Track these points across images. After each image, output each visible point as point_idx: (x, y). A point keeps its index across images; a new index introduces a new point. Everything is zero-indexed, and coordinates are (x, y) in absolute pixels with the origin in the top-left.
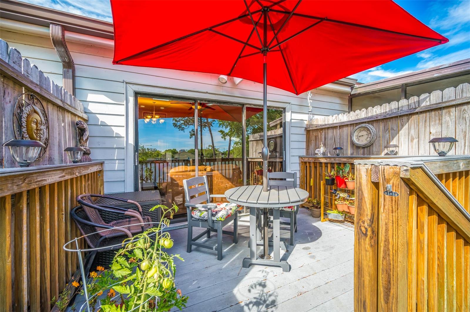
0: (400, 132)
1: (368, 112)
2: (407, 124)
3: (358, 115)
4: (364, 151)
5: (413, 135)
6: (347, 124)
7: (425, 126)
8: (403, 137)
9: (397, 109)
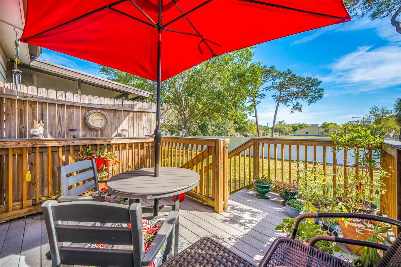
0: (124, 122)
1: (101, 100)
2: (127, 117)
3: (91, 100)
4: (97, 133)
5: (131, 124)
6: (79, 105)
7: (136, 120)
8: (125, 125)
9: (122, 105)
